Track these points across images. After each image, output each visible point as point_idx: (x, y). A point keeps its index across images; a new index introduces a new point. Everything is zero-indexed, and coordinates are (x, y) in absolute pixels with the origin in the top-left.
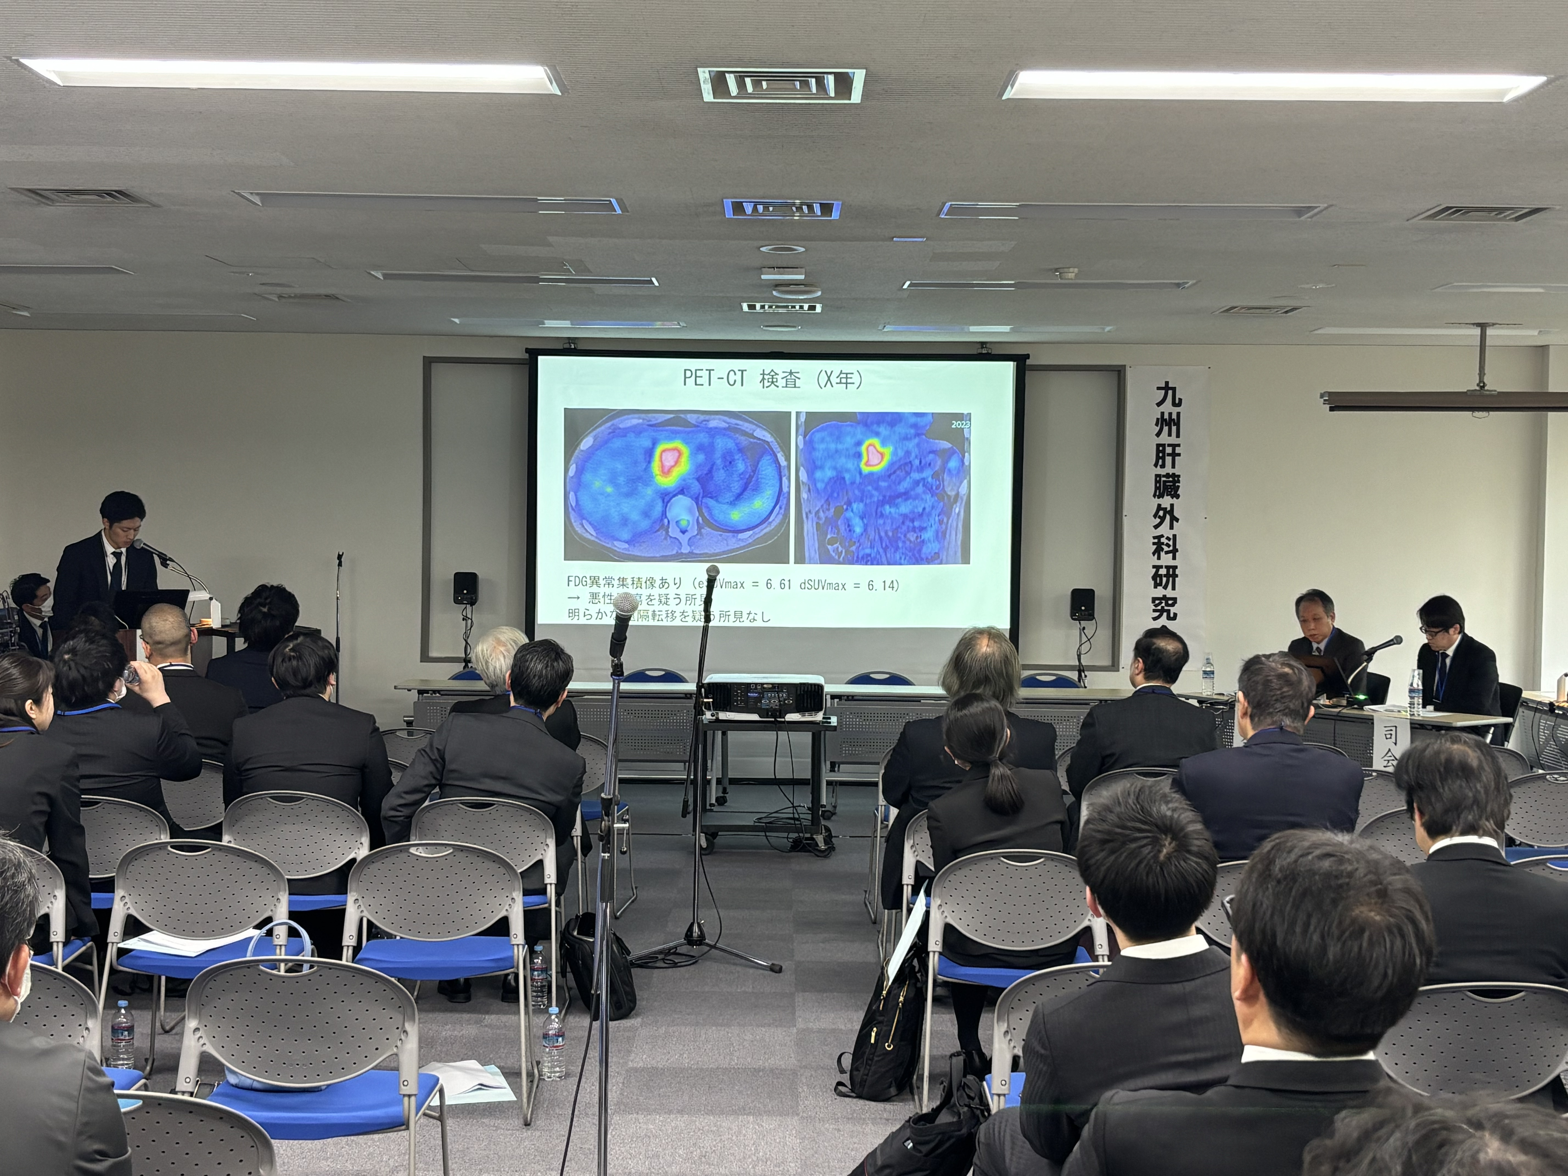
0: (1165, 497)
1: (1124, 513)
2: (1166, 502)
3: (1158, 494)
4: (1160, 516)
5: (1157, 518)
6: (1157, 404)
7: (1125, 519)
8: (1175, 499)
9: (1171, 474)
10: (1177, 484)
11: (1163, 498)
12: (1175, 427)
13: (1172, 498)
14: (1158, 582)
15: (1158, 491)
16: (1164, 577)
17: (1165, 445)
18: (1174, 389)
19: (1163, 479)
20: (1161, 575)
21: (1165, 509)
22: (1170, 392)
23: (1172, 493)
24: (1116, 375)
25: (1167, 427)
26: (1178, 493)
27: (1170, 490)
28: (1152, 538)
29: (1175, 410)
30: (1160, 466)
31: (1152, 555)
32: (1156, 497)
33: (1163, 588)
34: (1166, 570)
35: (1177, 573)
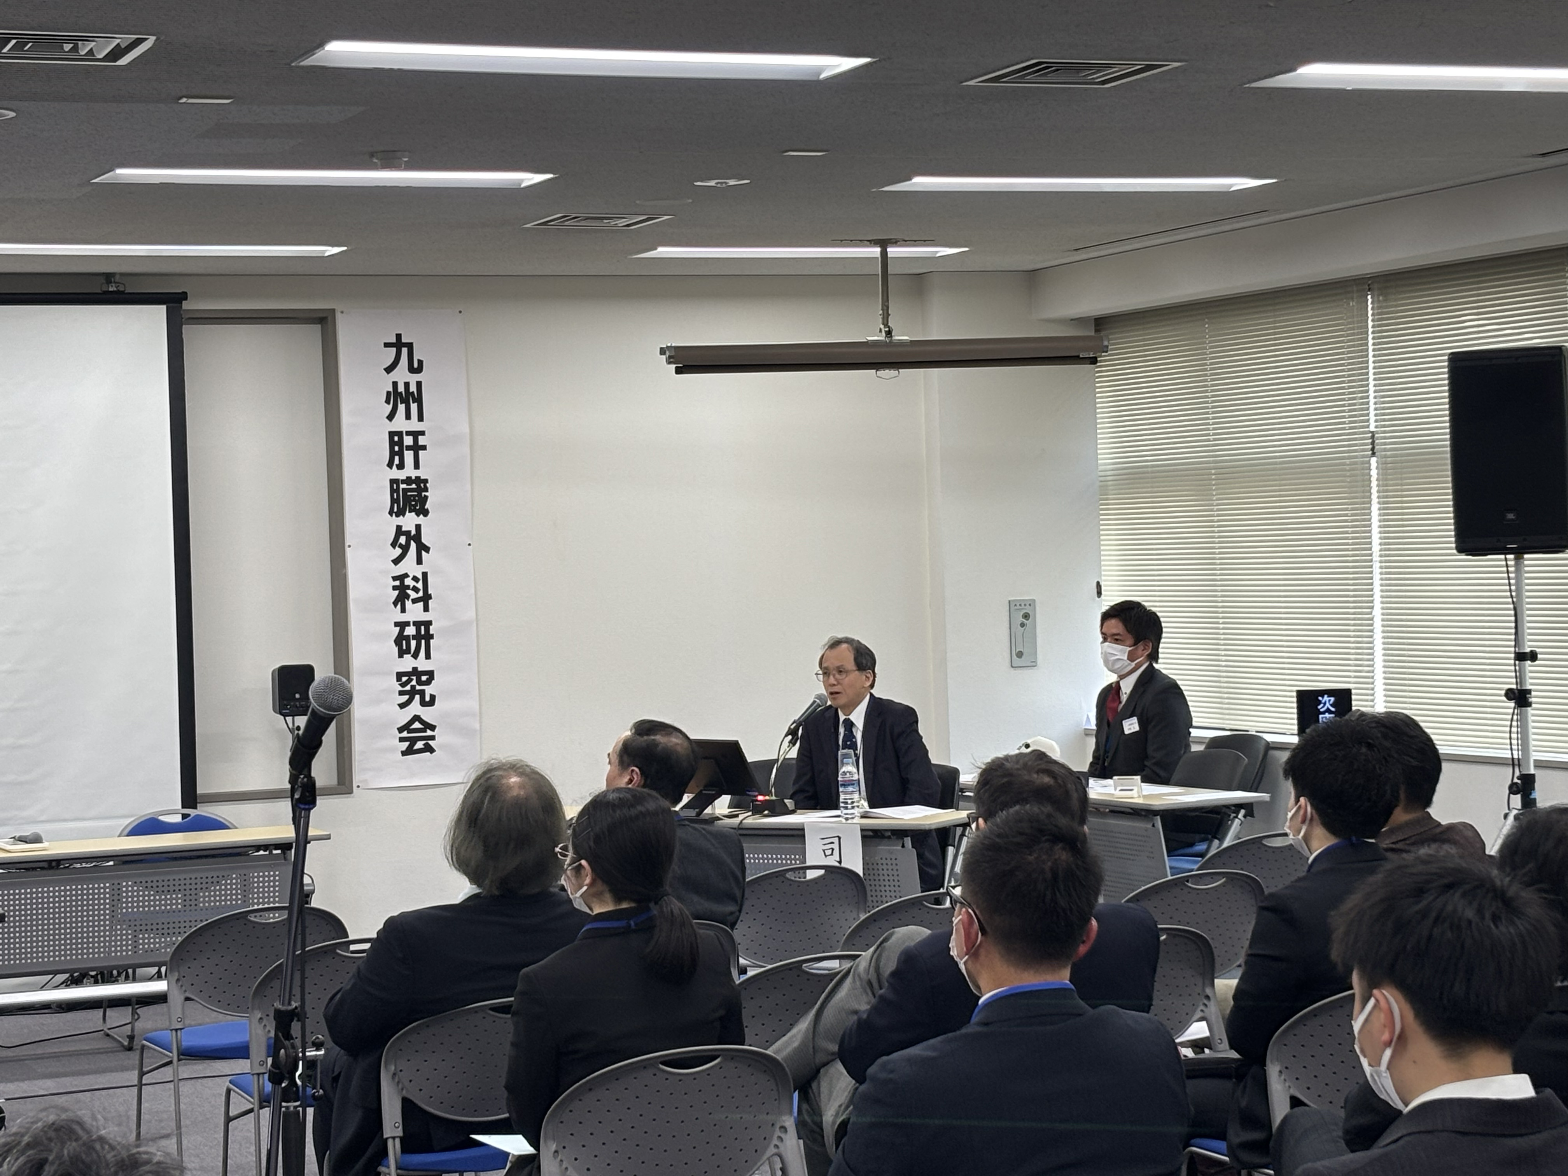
0: (407, 514)
1: (347, 544)
2: (409, 521)
3: (395, 510)
4: (400, 544)
5: (397, 548)
6: (385, 369)
7: (348, 552)
8: (421, 516)
9: (413, 478)
10: (423, 494)
11: (404, 516)
12: (416, 404)
13: (418, 515)
14: (404, 647)
15: (396, 505)
16: (413, 639)
17: (401, 432)
18: (410, 346)
19: (403, 486)
20: (409, 636)
21: (407, 534)
22: (405, 350)
23: (418, 508)
24: (319, 326)
25: (404, 405)
26: (426, 507)
27: (413, 503)
28: (391, 579)
29: (413, 379)
30: (397, 465)
31: (393, 606)
32: (394, 514)
33: (412, 656)
34: (414, 628)
35: (431, 632)
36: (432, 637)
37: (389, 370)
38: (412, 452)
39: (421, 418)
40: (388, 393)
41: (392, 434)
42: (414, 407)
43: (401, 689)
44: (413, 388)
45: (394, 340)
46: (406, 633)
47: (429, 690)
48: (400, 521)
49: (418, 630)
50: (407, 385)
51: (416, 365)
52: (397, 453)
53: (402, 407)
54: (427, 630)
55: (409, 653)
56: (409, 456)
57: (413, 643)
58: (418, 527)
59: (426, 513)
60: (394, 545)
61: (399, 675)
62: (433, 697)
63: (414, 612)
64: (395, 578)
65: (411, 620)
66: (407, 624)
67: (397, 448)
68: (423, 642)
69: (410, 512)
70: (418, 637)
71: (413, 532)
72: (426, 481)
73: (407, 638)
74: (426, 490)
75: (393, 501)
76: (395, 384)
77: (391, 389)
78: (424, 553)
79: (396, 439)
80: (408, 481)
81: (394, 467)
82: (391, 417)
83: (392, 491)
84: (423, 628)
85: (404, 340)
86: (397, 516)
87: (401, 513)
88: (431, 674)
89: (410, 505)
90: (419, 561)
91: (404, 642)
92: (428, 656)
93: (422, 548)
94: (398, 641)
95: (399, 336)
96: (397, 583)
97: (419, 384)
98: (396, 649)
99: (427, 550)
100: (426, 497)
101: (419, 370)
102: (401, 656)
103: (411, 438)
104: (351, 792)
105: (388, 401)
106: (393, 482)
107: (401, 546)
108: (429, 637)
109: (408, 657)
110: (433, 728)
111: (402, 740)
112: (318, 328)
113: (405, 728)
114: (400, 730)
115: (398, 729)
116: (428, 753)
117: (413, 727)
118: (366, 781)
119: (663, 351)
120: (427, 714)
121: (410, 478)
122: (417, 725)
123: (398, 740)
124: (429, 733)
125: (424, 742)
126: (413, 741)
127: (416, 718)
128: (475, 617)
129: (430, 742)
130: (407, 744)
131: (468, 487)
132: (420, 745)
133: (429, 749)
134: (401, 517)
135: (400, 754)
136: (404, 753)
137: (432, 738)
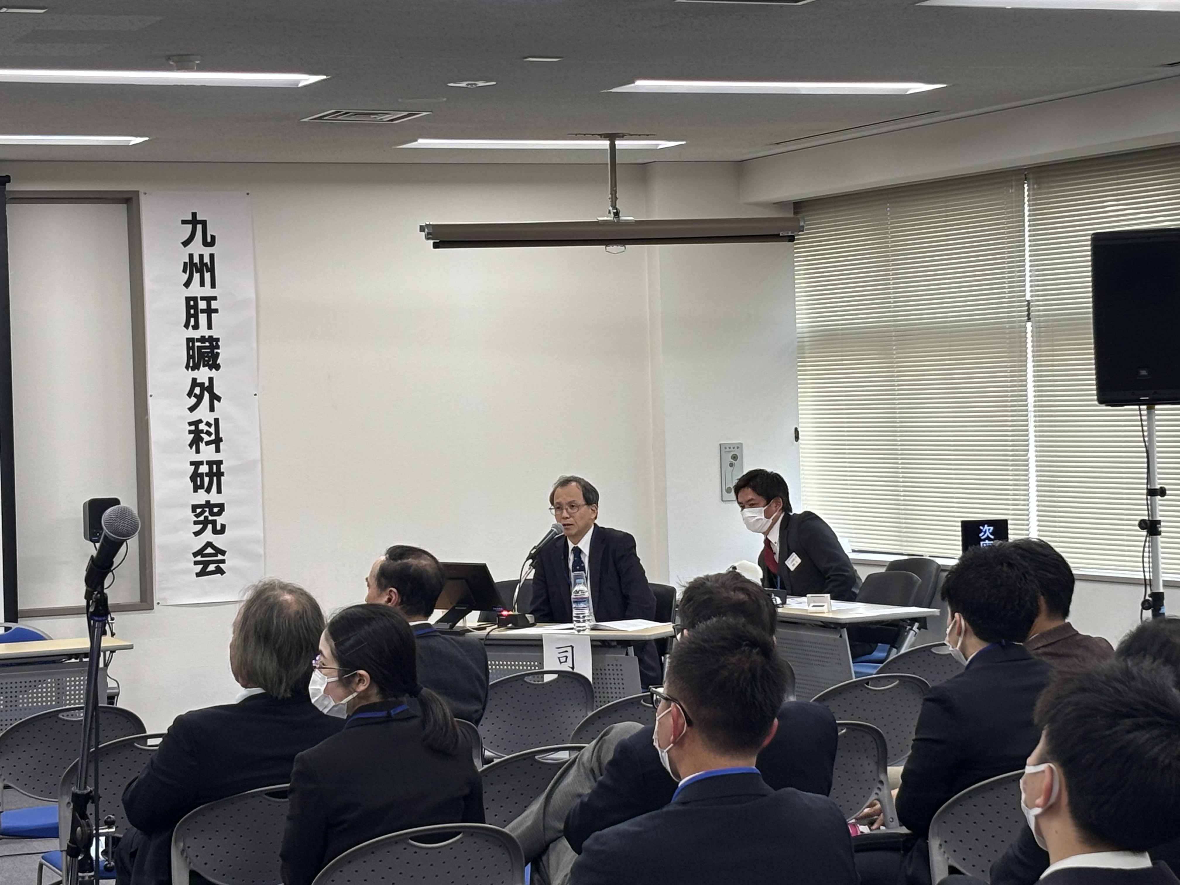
0: (201, 367)
1: (149, 394)
2: (203, 374)
3: (191, 364)
4: (195, 394)
5: (193, 398)
6: (183, 243)
7: (150, 400)
8: (214, 370)
9: (207, 337)
10: (216, 351)
11: (198, 369)
12: (209, 274)
13: (211, 370)
14: (199, 483)
15: (191, 360)
16: (206, 476)
17: (196, 298)
18: (204, 223)
19: (198, 344)
20: (202, 474)
21: (201, 385)
22: (199, 227)
23: (211, 363)
24: (125, 205)
25: (198, 274)
26: (218, 362)
27: (207, 359)
28: (187, 425)
29: (207, 252)
30: (193, 326)
31: (189, 448)
32: (190, 369)
33: (206, 491)
34: (207, 466)
35: (222, 470)
36: (222, 474)
37: (186, 243)
38: (205, 315)
39: (213, 285)
40: (185, 264)
41: (188, 299)
42: (207, 276)
43: (196, 519)
44: (207, 260)
45: (190, 218)
46: (200, 471)
47: (220, 520)
48: (195, 374)
49: (211, 469)
50: (201, 256)
51: (209, 240)
52: (192, 316)
53: (197, 276)
54: (219, 468)
55: (203, 488)
56: (203, 318)
57: (206, 480)
58: (211, 380)
59: (217, 367)
60: (190, 394)
61: (194, 508)
62: (223, 526)
63: (207, 453)
64: (190, 424)
65: (205, 460)
66: (201, 463)
67: (192, 311)
68: (215, 478)
69: (203, 366)
70: (210, 474)
71: (207, 384)
72: (218, 340)
73: (201, 475)
74: (218, 347)
75: (189, 357)
76: (191, 256)
77: (187, 260)
78: (216, 402)
79: (192, 303)
80: (203, 339)
81: (190, 328)
82: (187, 284)
83: (188, 348)
84: (215, 466)
85: (198, 218)
86: (193, 370)
87: (196, 367)
88: (221, 507)
89: (204, 361)
90: (212, 409)
91: (199, 479)
92: (219, 491)
93: (215, 397)
94: (193, 478)
95: (194, 215)
96: (193, 428)
97: (212, 256)
98: (191, 485)
99: (219, 399)
100: (218, 354)
101: (212, 244)
102: (195, 491)
103: (205, 302)
104: (151, 608)
105: (184, 271)
106: (189, 340)
107: (196, 396)
108: (220, 474)
109: (201, 492)
110: (223, 553)
111: (196, 563)
112: (125, 206)
113: (199, 553)
114: (195, 554)
115: (193, 554)
116: (219, 575)
117: (206, 552)
118: (164, 599)
119: (422, 229)
120: (219, 541)
121: (204, 337)
122: (209, 550)
123: (193, 564)
124: (220, 557)
125: (216, 565)
126: (206, 564)
127: (209, 544)
128: (259, 458)
129: (221, 565)
130: (201, 566)
131: (255, 345)
132: (212, 567)
133: (220, 571)
134: (196, 371)
135: (195, 575)
136: (198, 575)
137: (223, 561)
